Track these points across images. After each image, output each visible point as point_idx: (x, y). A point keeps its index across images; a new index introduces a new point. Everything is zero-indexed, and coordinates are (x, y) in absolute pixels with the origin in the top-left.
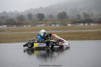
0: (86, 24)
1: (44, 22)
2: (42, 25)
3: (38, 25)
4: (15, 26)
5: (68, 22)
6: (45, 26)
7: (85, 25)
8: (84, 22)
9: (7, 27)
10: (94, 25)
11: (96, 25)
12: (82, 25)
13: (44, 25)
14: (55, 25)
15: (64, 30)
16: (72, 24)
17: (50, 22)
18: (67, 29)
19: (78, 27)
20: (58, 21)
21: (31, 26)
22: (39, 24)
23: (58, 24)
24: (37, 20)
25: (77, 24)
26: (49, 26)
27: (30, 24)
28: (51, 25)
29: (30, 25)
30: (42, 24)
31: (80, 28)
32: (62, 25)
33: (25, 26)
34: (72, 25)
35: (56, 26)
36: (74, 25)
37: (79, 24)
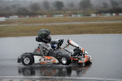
0: (114, 14)
1: (63, 12)
2: (60, 15)
3: (56, 16)
4: (27, 16)
5: (92, 12)
6: (64, 16)
7: (112, 15)
8: (111, 12)
9: (19, 17)
12: (108, 15)
13: (62, 15)
14: (75, 15)
15: (86, 21)
16: (96, 13)
17: (69, 12)
18: (90, 21)
19: (103, 17)
20: (80, 10)
21: (47, 17)
22: (56, 14)
23: (80, 13)
24: (54, 8)
25: (103, 14)
26: (68, 17)
27: (46, 14)
28: (71, 16)
29: (45, 16)
31: (106, 19)
32: (85, 15)
33: (40, 16)
34: (97, 15)
35: (77, 16)
36: (100, 15)
37: (105, 14)
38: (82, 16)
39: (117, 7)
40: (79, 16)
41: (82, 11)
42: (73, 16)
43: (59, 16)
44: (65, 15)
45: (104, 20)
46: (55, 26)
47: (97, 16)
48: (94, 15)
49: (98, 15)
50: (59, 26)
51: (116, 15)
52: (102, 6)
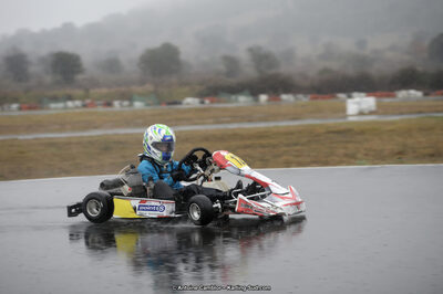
0: (263, 98)
1: (80, 92)
2: (70, 104)
3: (53, 105)
5: (186, 89)
6: (85, 106)
7: (257, 100)
8: (254, 89)
10: (297, 99)
11: (304, 99)
12: (243, 100)
13: (78, 103)
14: (126, 103)
16: (201, 95)
17: (104, 90)
19: (225, 110)
20: (142, 82)
21: (20, 109)
22: (55, 99)
23: (142, 96)
24: (49, 79)
25: (224, 97)
26: (101, 109)
27: (15, 100)
28: (109, 104)
29: (15, 106)
30: (70, 98)
31: (237, 116)
32: (160, 103)
34: (202, 102)
35: (131, 105)
36: (212, 102)
37: (233, 97)
38: (148, 105)
39: (272, 71)
40: (138, 105)
42: (116, 103)
43: (66, 108)
44: (88, 101)
45: (228, 119)
46: (51, 144)
47: (202, 106)
48: (191, 102)
49: (207, 101)
50: (68, 143)
51: (269, 100)
52: (222, 68)
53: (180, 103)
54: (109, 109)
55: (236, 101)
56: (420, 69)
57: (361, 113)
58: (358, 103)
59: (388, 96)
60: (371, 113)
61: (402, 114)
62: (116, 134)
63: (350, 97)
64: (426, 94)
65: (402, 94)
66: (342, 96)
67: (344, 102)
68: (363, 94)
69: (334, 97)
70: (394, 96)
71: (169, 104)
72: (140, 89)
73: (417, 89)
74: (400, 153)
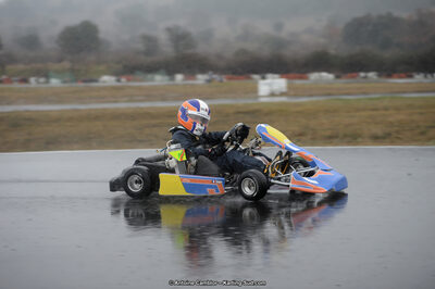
0: (179, 77)
5: (102, 68)
6: (1, 82)
7: (173, 79)
8: (170, 68)
12: (159, 79)
14: (42, 80)
15: (81, 100)
16: (118, 74)
17: (21, 67)
19: (140, 88)
20: (60, 60)
23: (58, 74)
25: (139, 75)
26: (17, 85)
28: (25, 81)
32: (76, 81)
34: (118, 81)
35: (47, 82)
36: (129, 80)
37: (149, 76)
38: (65, 82)
39: (190, 51)
40: (55, 82)
41: (66, 64)
42: (32, 80)
44: (4, 77)
45: (140, 98)
47: (118, 84)
48: (108, 80)
49: (123, 80)
51: (185, 80)
52: (141, 46)
53: (96, 81)
54: (24, 86)
55: (152, 80)
56: (332, 52)
57: (272, 95)
58: (270, 85)
59: (301, 78)
60: (282, 94)
61: (311, 96)
62: (27, 111)
63: (264, 78)
64: (337, 77)
65: (314, 76)
66: (256, 77)
67: (256, 83)
68: (276, 76)
69: (249, 78)
70: (306, 78)
71: (85, 81)
72: (57, 66)
73: (329, 72)
74: (300, 135)
